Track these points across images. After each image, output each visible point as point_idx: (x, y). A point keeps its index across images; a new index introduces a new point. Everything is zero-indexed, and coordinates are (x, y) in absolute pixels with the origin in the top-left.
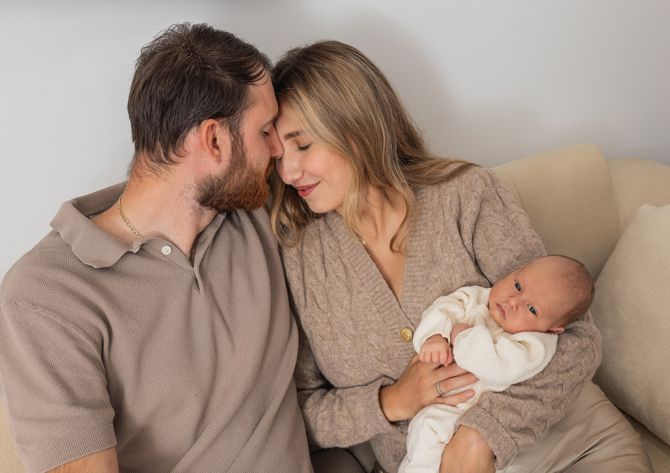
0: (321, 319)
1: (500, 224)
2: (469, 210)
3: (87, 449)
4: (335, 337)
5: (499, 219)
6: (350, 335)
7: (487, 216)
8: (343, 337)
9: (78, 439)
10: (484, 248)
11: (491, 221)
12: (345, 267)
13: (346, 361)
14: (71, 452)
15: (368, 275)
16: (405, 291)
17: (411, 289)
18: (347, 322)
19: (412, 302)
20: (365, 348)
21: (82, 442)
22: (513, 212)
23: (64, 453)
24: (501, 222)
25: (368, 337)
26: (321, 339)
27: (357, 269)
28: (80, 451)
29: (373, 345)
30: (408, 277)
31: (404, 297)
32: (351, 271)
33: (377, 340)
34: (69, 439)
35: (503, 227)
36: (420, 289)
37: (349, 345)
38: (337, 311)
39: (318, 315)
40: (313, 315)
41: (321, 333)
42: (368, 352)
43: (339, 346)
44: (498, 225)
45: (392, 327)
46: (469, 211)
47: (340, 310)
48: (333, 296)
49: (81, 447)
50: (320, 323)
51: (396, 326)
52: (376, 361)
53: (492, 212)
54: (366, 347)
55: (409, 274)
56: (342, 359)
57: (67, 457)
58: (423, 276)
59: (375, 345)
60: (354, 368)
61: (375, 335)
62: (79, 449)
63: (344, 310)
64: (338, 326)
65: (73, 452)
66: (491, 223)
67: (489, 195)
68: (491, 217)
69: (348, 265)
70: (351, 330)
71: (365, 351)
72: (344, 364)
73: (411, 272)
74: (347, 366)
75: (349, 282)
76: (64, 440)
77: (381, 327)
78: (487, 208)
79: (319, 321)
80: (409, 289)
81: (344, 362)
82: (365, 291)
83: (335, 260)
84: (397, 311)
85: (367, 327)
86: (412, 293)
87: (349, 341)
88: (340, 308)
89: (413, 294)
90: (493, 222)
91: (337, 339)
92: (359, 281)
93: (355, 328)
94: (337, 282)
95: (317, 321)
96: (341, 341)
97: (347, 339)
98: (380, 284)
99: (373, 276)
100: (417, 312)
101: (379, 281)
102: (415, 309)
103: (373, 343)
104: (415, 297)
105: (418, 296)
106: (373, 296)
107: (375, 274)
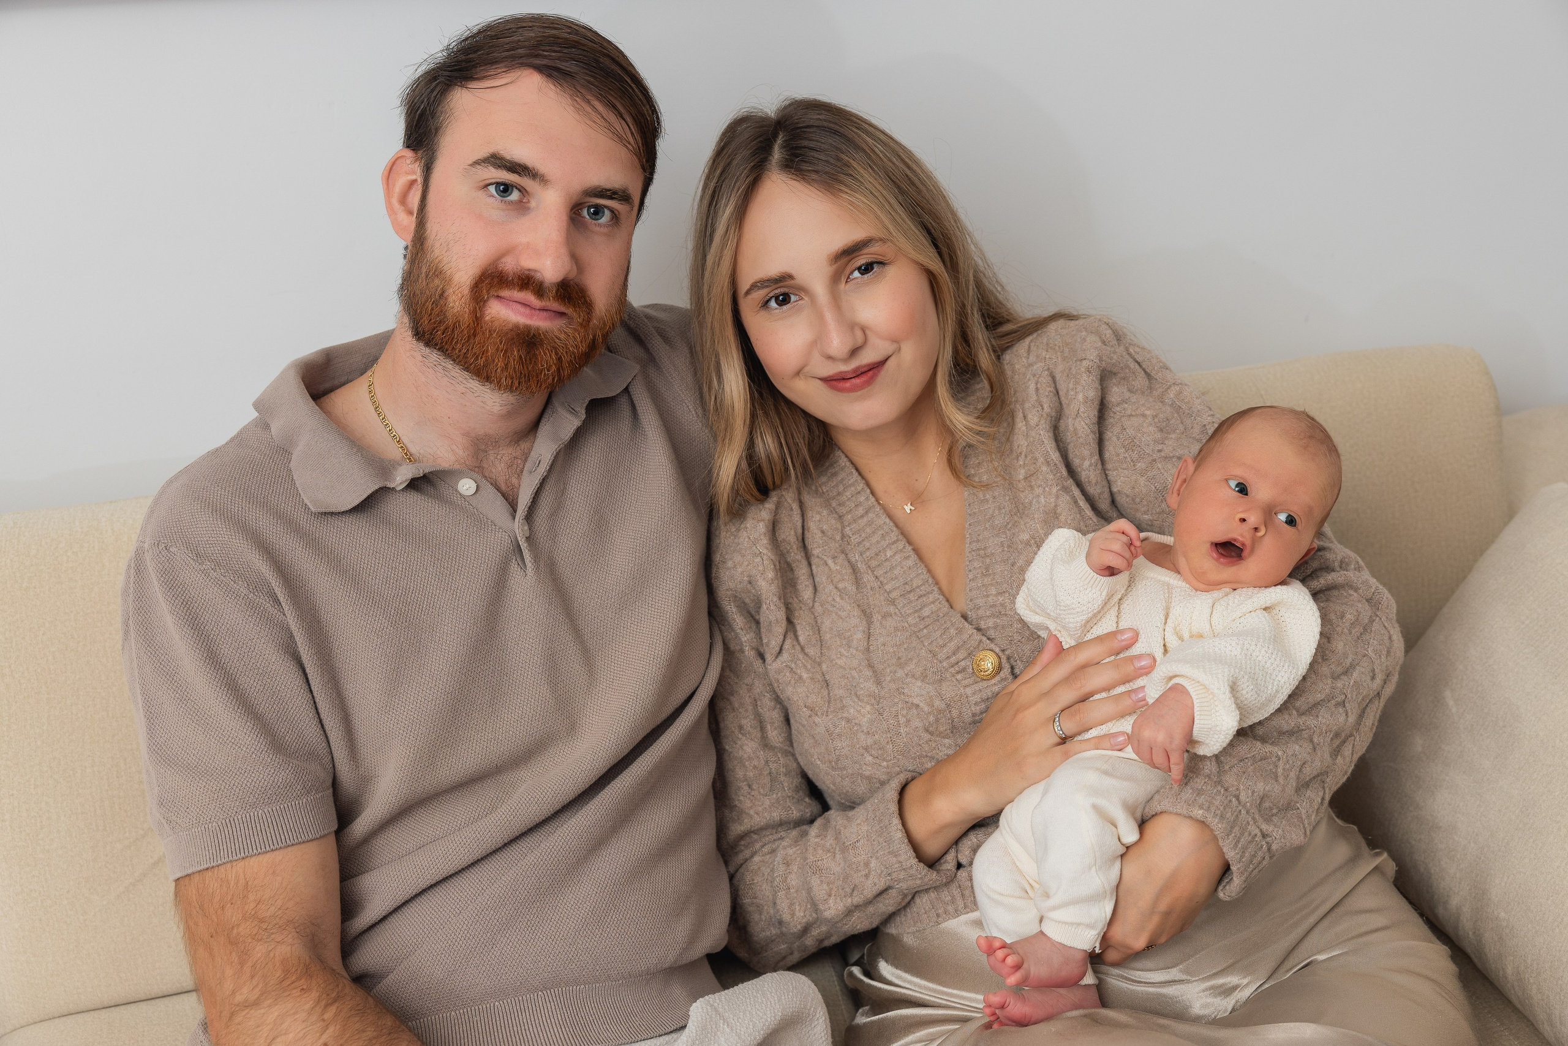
0: (808, 671)
1: (1148, 412)
2: (1080, 397)
3: (283, 837)
4: (839, 705)
5: (1143, 405)
6: (870, 696)
7: (1118, 404)
8: (854, 702)
9: (268, 815)
10: (1125, 466)
11: (1129, 412)
12: (855, 570)
13: (866, 749)
14: (253, 840)
18: (860, 671)
19: (988, 596)
20: (903, 715)
21: (274, 823)
22: (1170, 386)
23: (240, 839)
24: (1149, 409)
25: (906, 691)
26: (808, 713)
27: (879, 572)
28: (270, 838)
29: (917, 706)
30: (973, 553)
31: (970, 590)
32: (867, 578)
33: (924, 692)
34: (252, 814)
35: (1155, 417)
37: (869, 716)
38: (839, 656)
39: (804, 665)
40: (793, 666)
41: (810, 700)
42: (908, 721)
43: (848, 721)
44: (1144, 415)
45: (953, 659)
46: (1082, 400)
47: (845, 653)
48: (831, 629)
49: (272, 832)
50: (808, 681)
51: (961, 655)
52: (927, 736)
53: (1127, 395)
54: (904, 712)
56: (858, 746)
57: (246, 847)
59: (921, 705)
60: (884, 760)
61: (919, 683)
62: (269, 834)
63: (855, 652)
64: (843, 684)
65: (257, 841)
66: (1131, 416)
67: (1114, 361)
68: (1126, 403)
69: (861, 566)
70: (870, 686)
71: (902, 720)
72: (863, 755)
73: (978, 541)
74: (870, 758)
75: (863, 599)
76: (244, 815)
77: (929, 665)
78: (1116, 389)
79: (805, 676)
80: (978, 574)
81: (862, 751)
82: (898, 613)
83: (834, 558)
87: (868, 708)
88: (846, 648)
89: (987, 580)
90: (1133, 413)
91: (843, 708)
92: (886, 595)
93: (879, 683)
94: (838, 599)
95: (801, 678)
96: (852, 711)
97: (863, 705)
98: (933, 602)
99: (918, 587)
100: (1000, 612)
101: (931, 598)
102: (993, 609)
103: (916, 701)
104: (992, 585)
105: (997, 582)
106: (915, 625)
107: (923, 584)
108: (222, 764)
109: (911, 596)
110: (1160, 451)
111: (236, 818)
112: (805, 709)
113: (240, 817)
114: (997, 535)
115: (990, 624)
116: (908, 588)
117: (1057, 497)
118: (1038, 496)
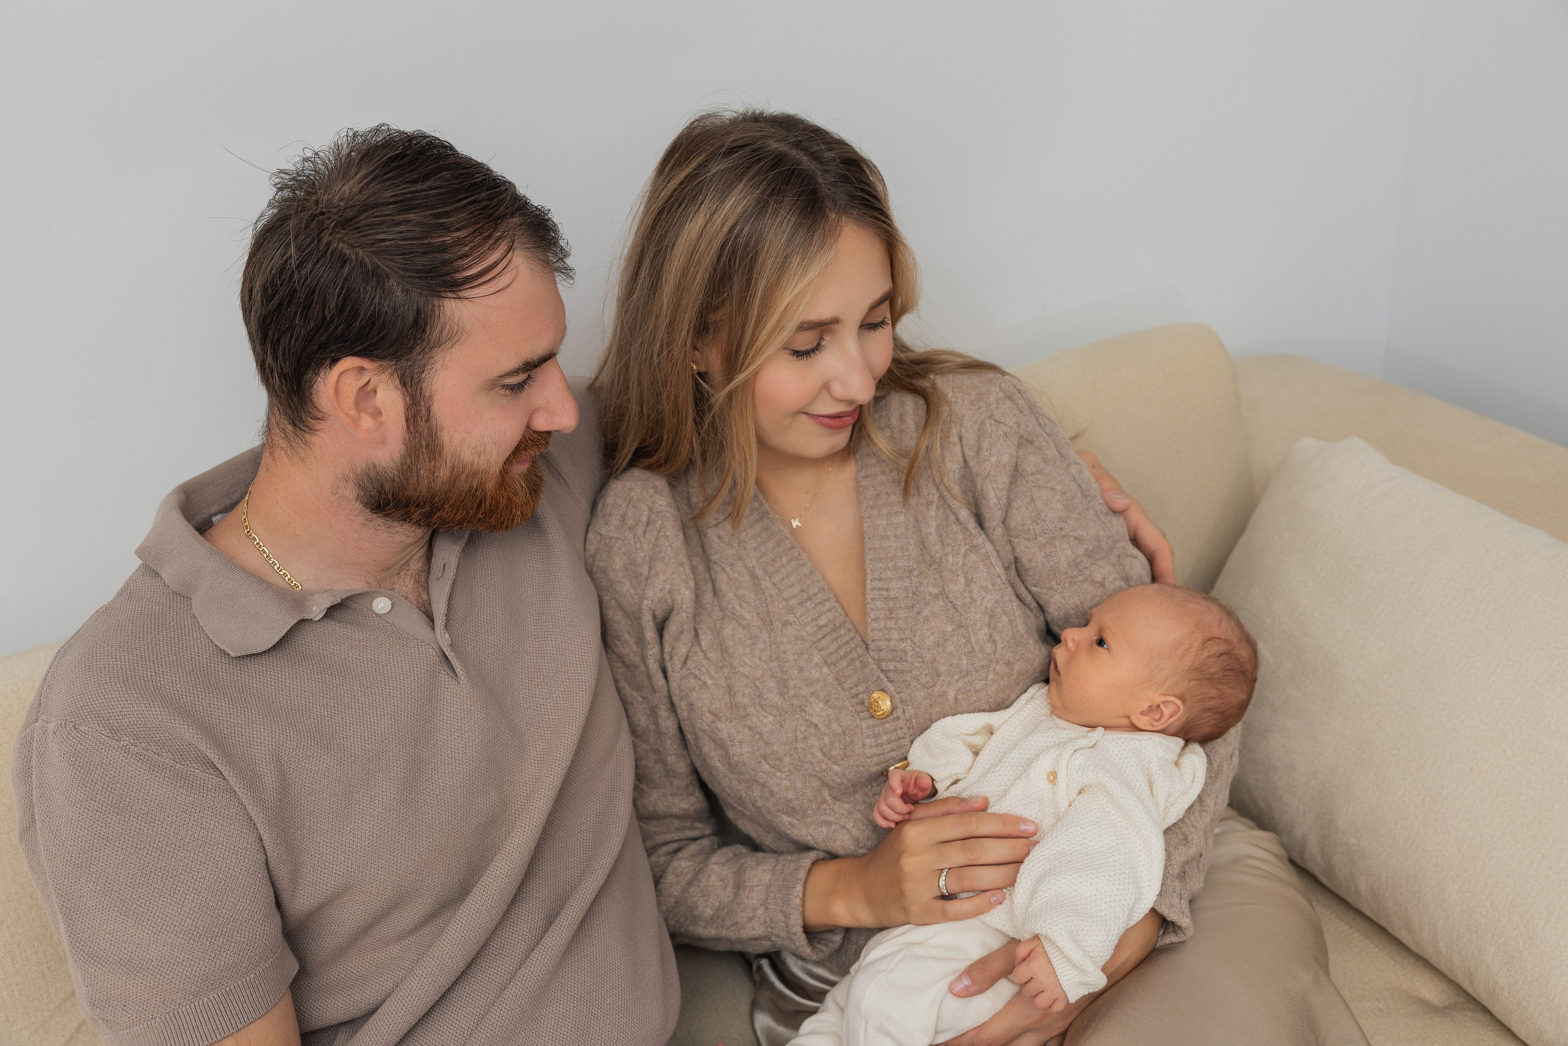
0: (712, 677)
1: (1058, 487)
2: (994, 459)
3: (233, 1022)
4: (742, 713)
6: (773, 706)
7: (1031, 473)
8: (757, 711)
9: (214, 1001)
10: (1027, 537)
11: (1041, 483)
12: (753, 576)
13: (765, 757)
14: (201, 1031)
15: (802, 591)
16: (872, 620)
17: (885, 615)
18: (764, 682)
19: (889, 640)
20: (801, 731)
21: (223, 1010)
23: (188, 1032)
25: (808, 709)
26: (711, 718)
27: (777, 578)
28: (219, 1026)
29: (816, 726)
31: (872, 630)
32: (766, 584)
33: (824, 715)
34: (196, 1004)
36: (902, 614)
37: (770, 726)
38: (742, 664)
39: (708, 671)
40: (697, 672)
41: (714, 706)
42: (805, 738)
43: (751, 729)
44: (1053, 489)
45: (854, 691)
46: (994, 463)
47: (748, 662)
48: (733, 636)
49: (221, 1019)
50: (713, 687)
51: (861, 688)
52: (819, 757)
53: (1041, 464)
54: (803, 729)
55: (877, 584)
56: (757, 753)
57: (195, 1040)
58: (906, 589)
59: (820, 725)
60: (779, 770)
61: (821, 705)
62: (218, 1022)
63: (758, 661)
64: (747, 692)
65: (206, 1031)
66: (1040, 487)
67: (1030, 429)
68: (1040, 474)
69: (759, 572)
70: (774, 697)
71: (800, 736)
72: (760, 763)
74: (767, 767)
75: (762, 606)
76: (188, 1007)
77: (833, 691)
78: (1031, 458)
79: (709, 682)
80: (881, 614)
81: (760, 758)
82: (797, 622)
84: (861, 659)
85: (805, 691)
86: (889, 623)
87: (771, 718)
88: (749, 657)
90: (1044, 485)
91: (746, 716)
92: (784, 603)
93: (781, 695)
95: (705, 684)
96: (755, 719)
97: (766, 715)
98: (829, 610)
99: (815, 595)
100: (901, 658)
101: (827, 605)
102: (895, 653)
103: (815, 720)
104: (895, 629)
105: (900, 627)
106: (814, 633)
107: (820, 592)
108: (158, 955)
109: (809, 604)
110: (1061, 529)
111: (180, 1011)
112: (708, 715)
113: (184, 1009)
114: (901, 578)
115: (891, 667)
116: (805, 596)
117: (965, 556)
118: (947, 554)
